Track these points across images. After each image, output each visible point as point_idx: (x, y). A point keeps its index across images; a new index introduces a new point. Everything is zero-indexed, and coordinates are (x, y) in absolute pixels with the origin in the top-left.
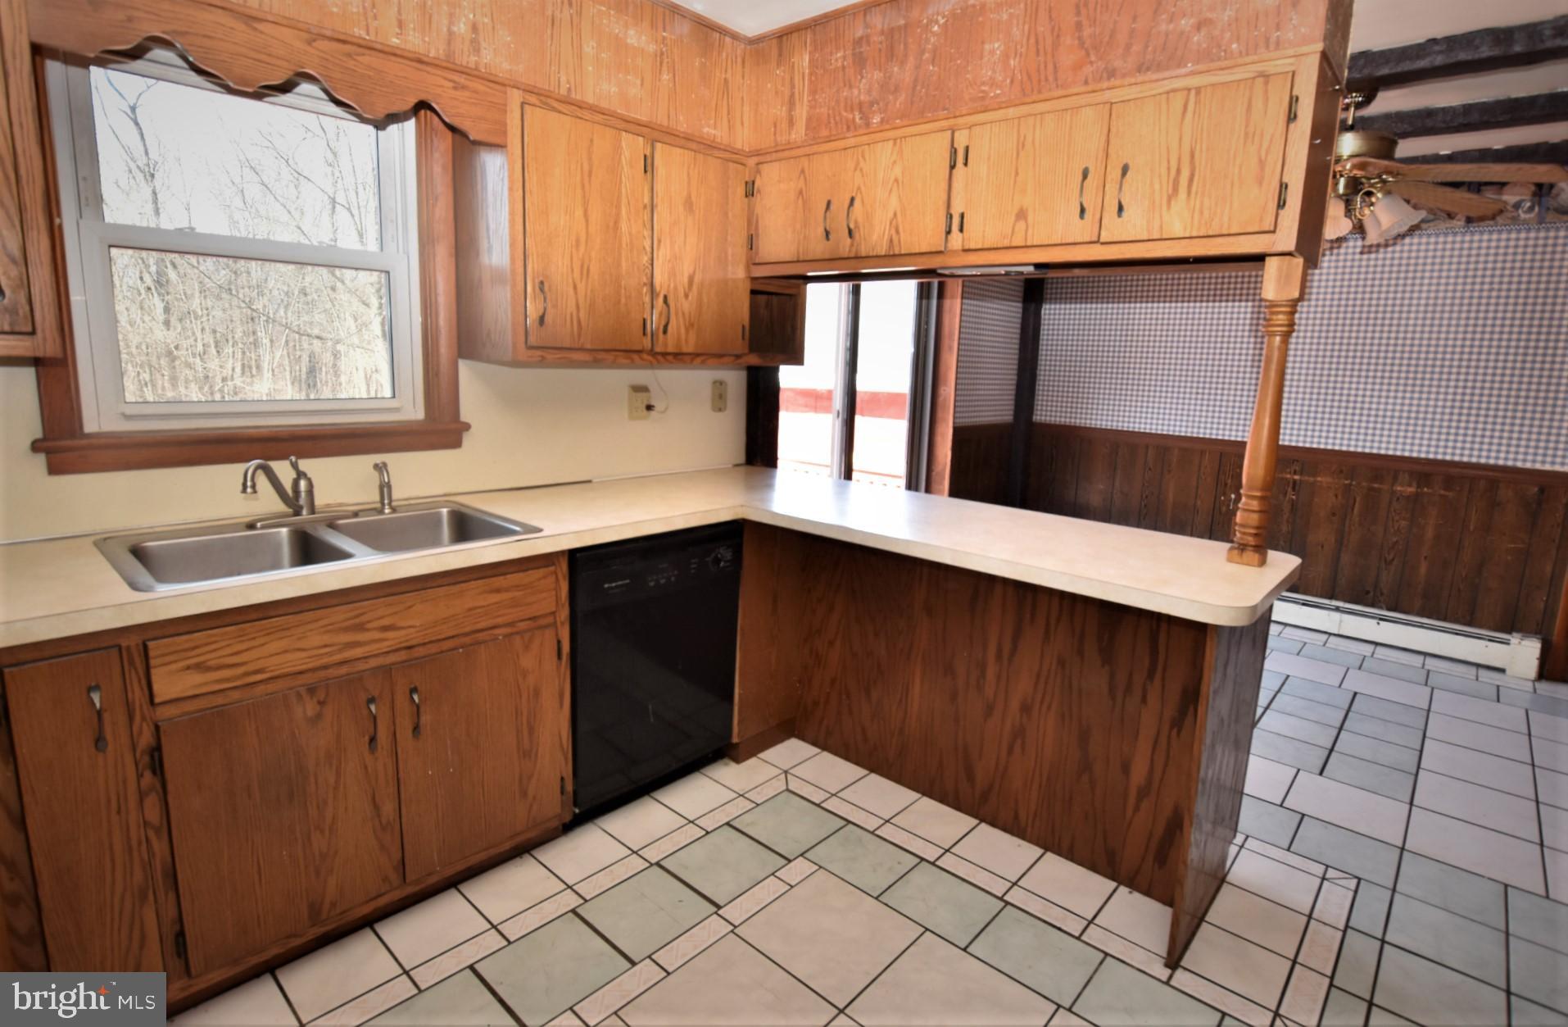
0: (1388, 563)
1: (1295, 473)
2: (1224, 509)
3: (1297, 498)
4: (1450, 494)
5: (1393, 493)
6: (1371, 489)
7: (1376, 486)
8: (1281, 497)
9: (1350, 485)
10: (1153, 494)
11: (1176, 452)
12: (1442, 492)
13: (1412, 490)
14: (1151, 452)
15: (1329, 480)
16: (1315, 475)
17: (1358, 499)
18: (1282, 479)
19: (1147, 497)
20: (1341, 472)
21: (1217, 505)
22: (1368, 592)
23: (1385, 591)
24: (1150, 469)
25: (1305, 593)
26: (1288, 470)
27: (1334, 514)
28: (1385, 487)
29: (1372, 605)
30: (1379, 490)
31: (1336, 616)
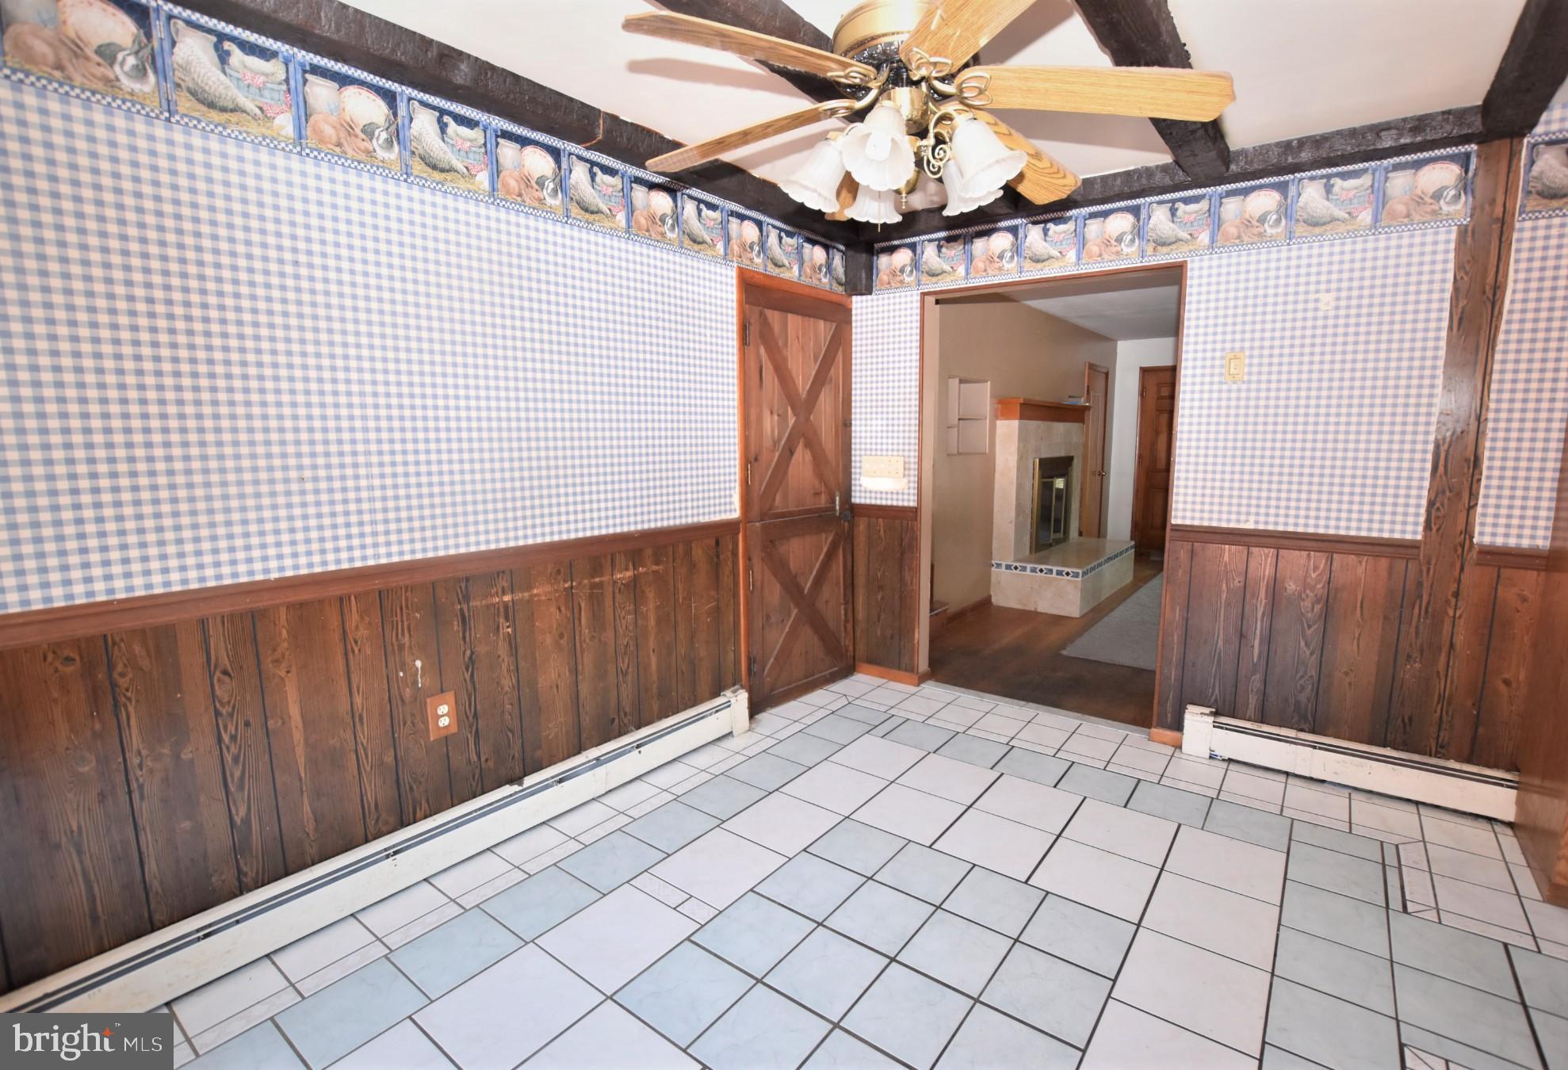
0: (624, 674)
1: (504, 593)
2: (408, 692)
3: (515, 631)
4: (660, 568)
5: (615, 582)
6: (593, 586)
7: (597, 580)
8: (492, 637)
9: (572, 587)
10: (247, 724)
11: (283, 611)
12: (655, 568)
13: (629, 574)
14: (215, 632)
15: (548, 588)
16: (529, 588)
17: (583, 605)
18: (487, 607)
19: (233, 738)
20: (559, 572)
21: (395, 691)
22: (613, 720)
23: (627, 710)
24: (225, 673)
25: (551, 763)
26: (493, 591)
27: (561, 636)
28: (605, 579)
29: (620, 734)
30: (600, 585)
31: (600, 771)
